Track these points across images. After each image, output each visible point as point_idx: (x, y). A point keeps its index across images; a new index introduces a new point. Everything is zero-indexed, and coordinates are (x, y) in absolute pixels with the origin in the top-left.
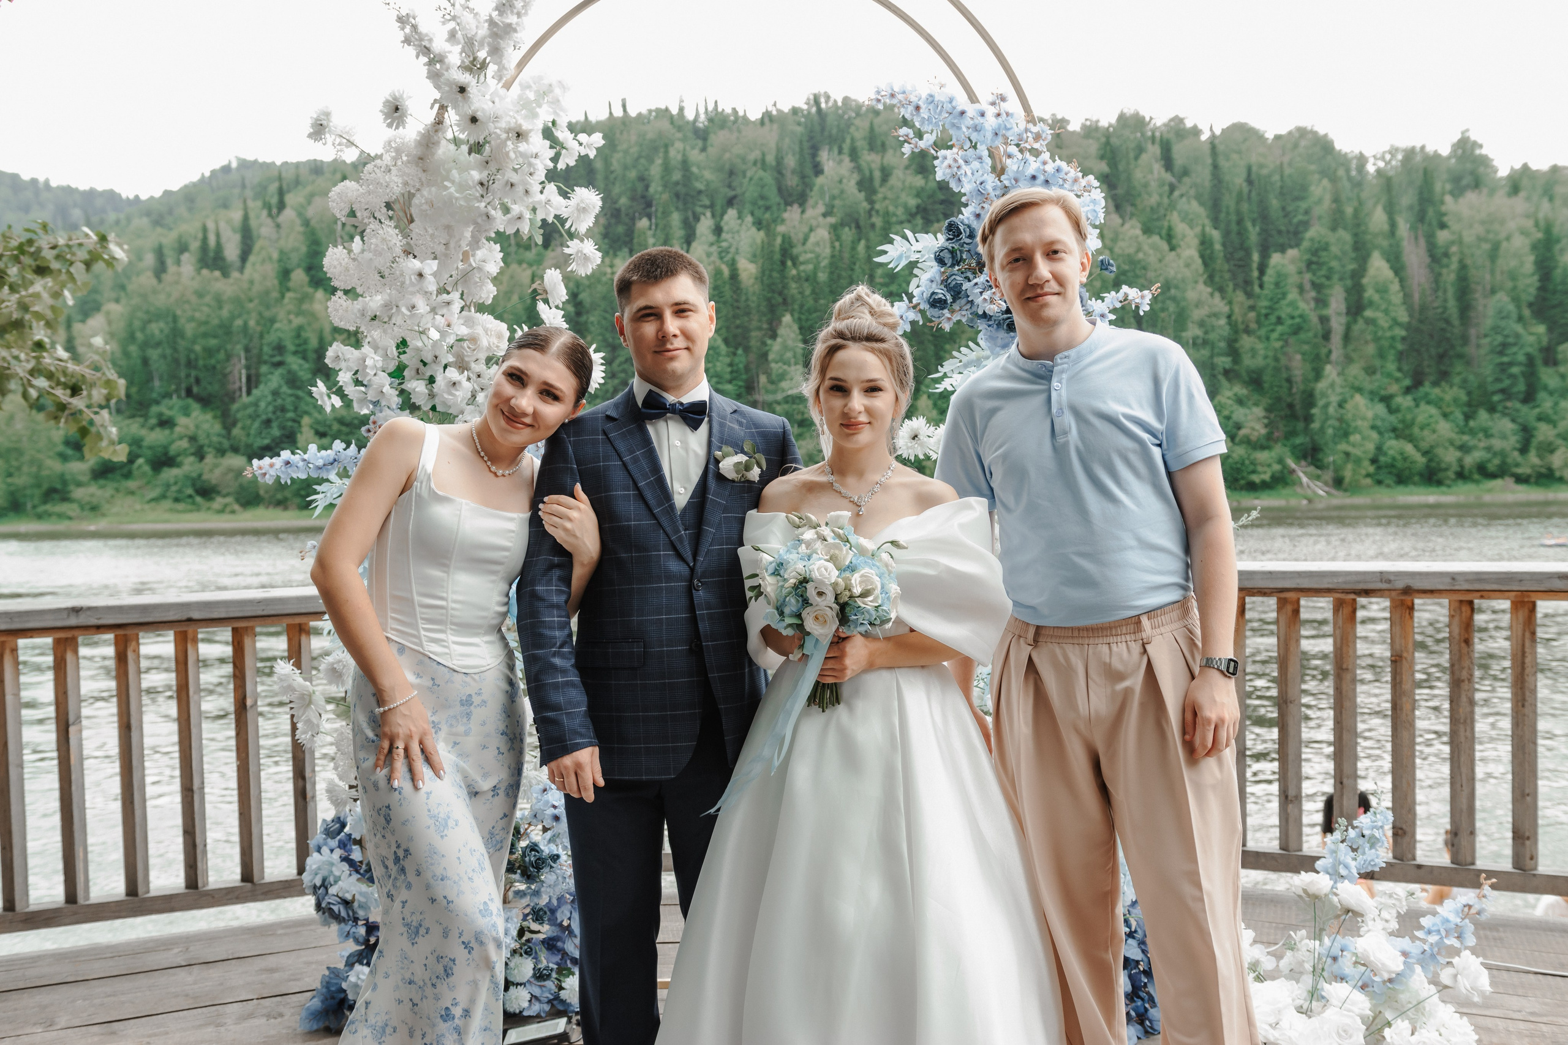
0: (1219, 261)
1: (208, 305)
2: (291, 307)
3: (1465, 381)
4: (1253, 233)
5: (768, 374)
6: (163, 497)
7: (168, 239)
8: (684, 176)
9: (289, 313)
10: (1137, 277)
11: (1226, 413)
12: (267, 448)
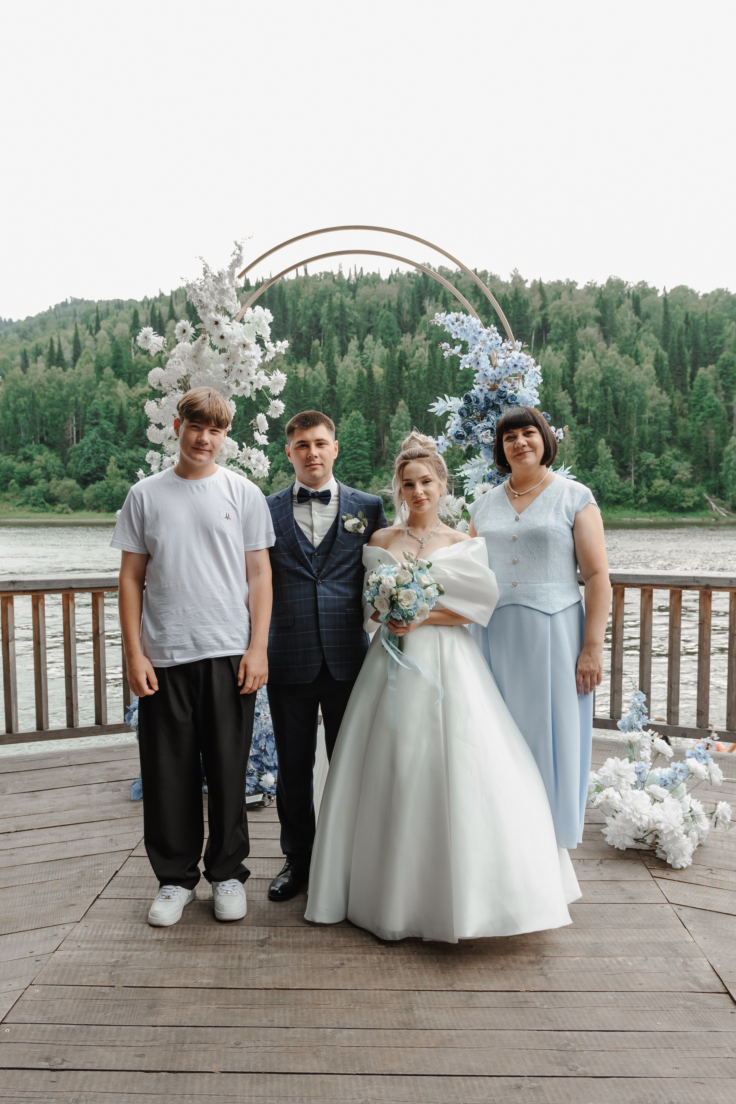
0: (666, 372)
1: (54, 388)
2: (104, 390)
4: (688, 354)
5: (389, 435)
6: (26, 503)
7: (30, 347)
8: (341, 314)
9: (102, 393)
10: (615, 380)
11: (667, 465)
12: (88, 475)
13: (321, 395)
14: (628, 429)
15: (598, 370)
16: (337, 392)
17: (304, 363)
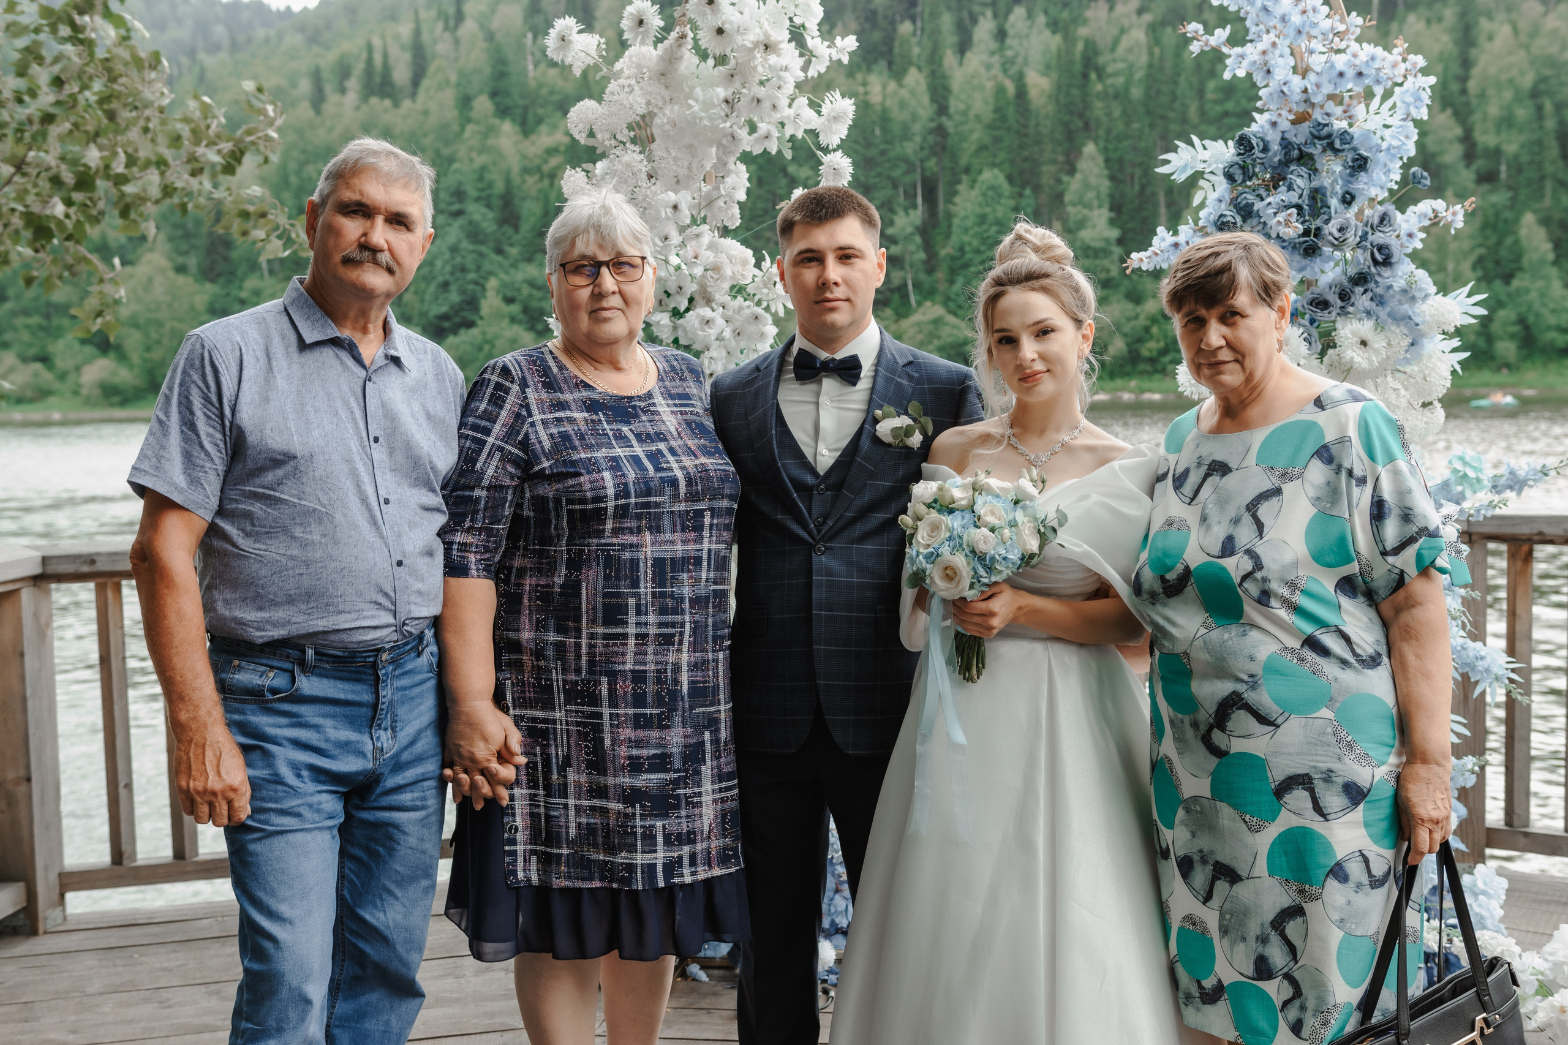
2: (473, 142)
7: (328, 59)
9: (470, 149)
12: (445, 317)
13: (918, 139)
16: (951, 130)
17: (881, 73)
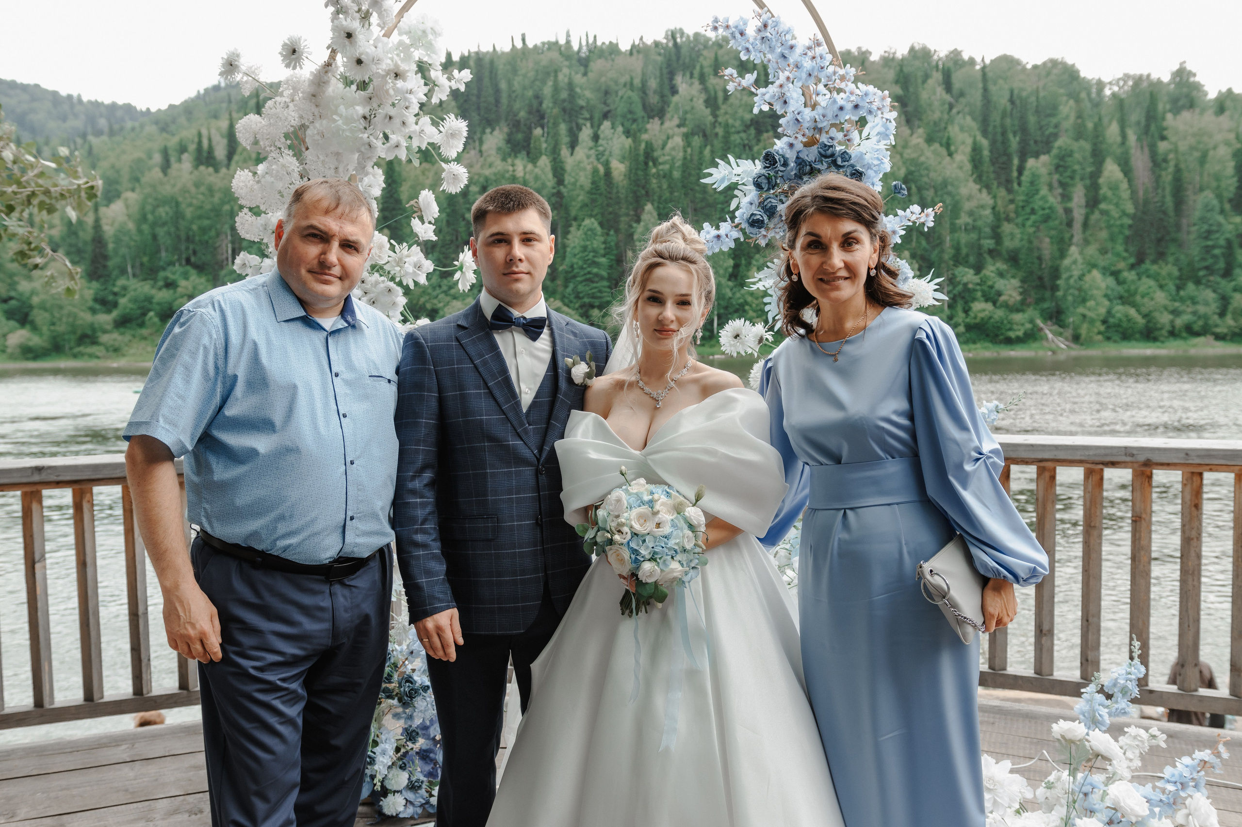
0: (987, 165)
1: (203, 194)
3: (1177, 260)
4: (1014, 142)
5: (633, 250)
7: (173, 142)
8: (569, 95)
10: (922, 176)
11: (990, 283)
14: (939, 238)
15: (900, 163)
16: (565, 194)
17: (523, 159)
